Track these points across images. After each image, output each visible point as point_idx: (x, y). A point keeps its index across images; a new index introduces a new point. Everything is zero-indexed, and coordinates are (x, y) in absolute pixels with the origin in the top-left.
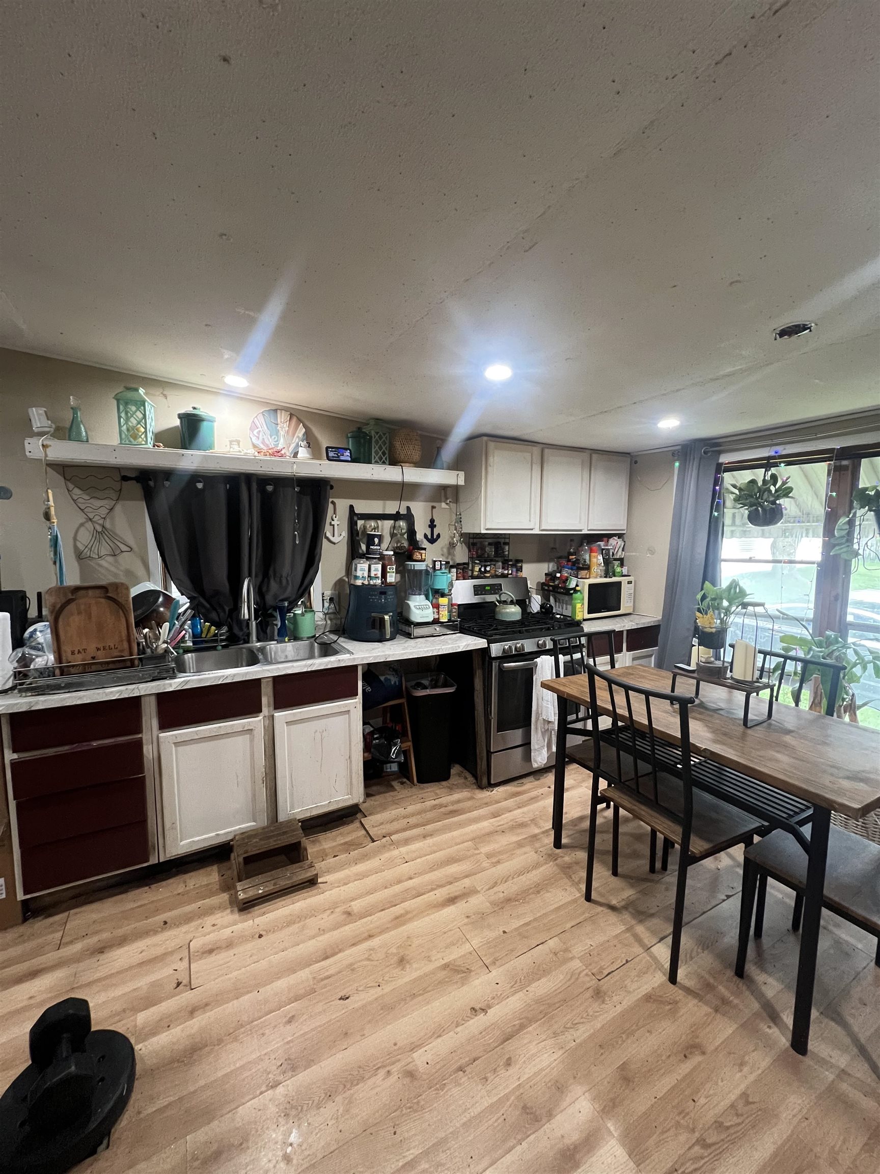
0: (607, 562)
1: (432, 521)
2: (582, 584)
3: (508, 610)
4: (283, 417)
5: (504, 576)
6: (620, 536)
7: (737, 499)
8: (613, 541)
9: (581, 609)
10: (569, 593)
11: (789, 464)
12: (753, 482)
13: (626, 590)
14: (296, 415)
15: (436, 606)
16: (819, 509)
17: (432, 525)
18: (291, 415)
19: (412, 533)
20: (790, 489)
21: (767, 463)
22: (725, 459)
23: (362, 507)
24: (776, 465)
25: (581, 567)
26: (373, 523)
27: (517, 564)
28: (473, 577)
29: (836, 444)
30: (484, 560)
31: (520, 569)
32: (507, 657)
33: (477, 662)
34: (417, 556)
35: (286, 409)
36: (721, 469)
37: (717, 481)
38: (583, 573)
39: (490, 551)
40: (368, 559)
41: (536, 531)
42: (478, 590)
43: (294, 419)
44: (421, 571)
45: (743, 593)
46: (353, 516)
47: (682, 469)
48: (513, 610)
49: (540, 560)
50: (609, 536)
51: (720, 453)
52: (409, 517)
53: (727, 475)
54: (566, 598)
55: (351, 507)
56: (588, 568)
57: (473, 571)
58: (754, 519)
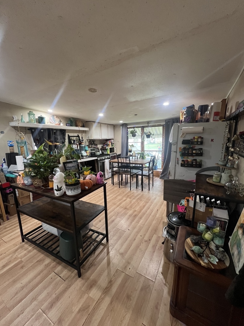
0: (112, 144)
1: (82, 137)
2: (108, 148)
3: (97, 153)
4: (55, 117)
5: (95, 147)
6: (113, 139)
7: (130, 133)
8: (112, 140)
9: (109, 153)
10: (106, 150)
11: (136, 128)
12: (132, 130)
13: (115, 149)
14: (58, 116)
15: (87, 153)
16: (140, 135)
17: (82, 138)
18: (57, 117)
19: (80, 139)
20: (137, 132)
21: (134, 128)
22: (128, 127)
23: (71, 134)
24: (135, 128)
25: (108, 145)
26: (73, 138)
27: (96, 145)
28: (90, 148)
29: (142, 125)
30: (92, 144)
33: (96, 161)
34: (82, 144)
35: (56, 115)
36: (128, 128)
37: (127, 130)
38: (108, 146)
39: (92, 142)
40: (74, 144)
41: (101, 139)
42: (91, 150)
43: (57, 118)
44: (83, 147)
45: (133, 145)
46: (69, 137)
47: (122, 128)
49: (100, 144)
50: (111, 139)
51: (127, 126)
52: (78, 136)
53: (128, 129)
54: (106, 151)
55: (68, 135)
56: (109, 145)
57: (90, 146)
58: (133, 136)
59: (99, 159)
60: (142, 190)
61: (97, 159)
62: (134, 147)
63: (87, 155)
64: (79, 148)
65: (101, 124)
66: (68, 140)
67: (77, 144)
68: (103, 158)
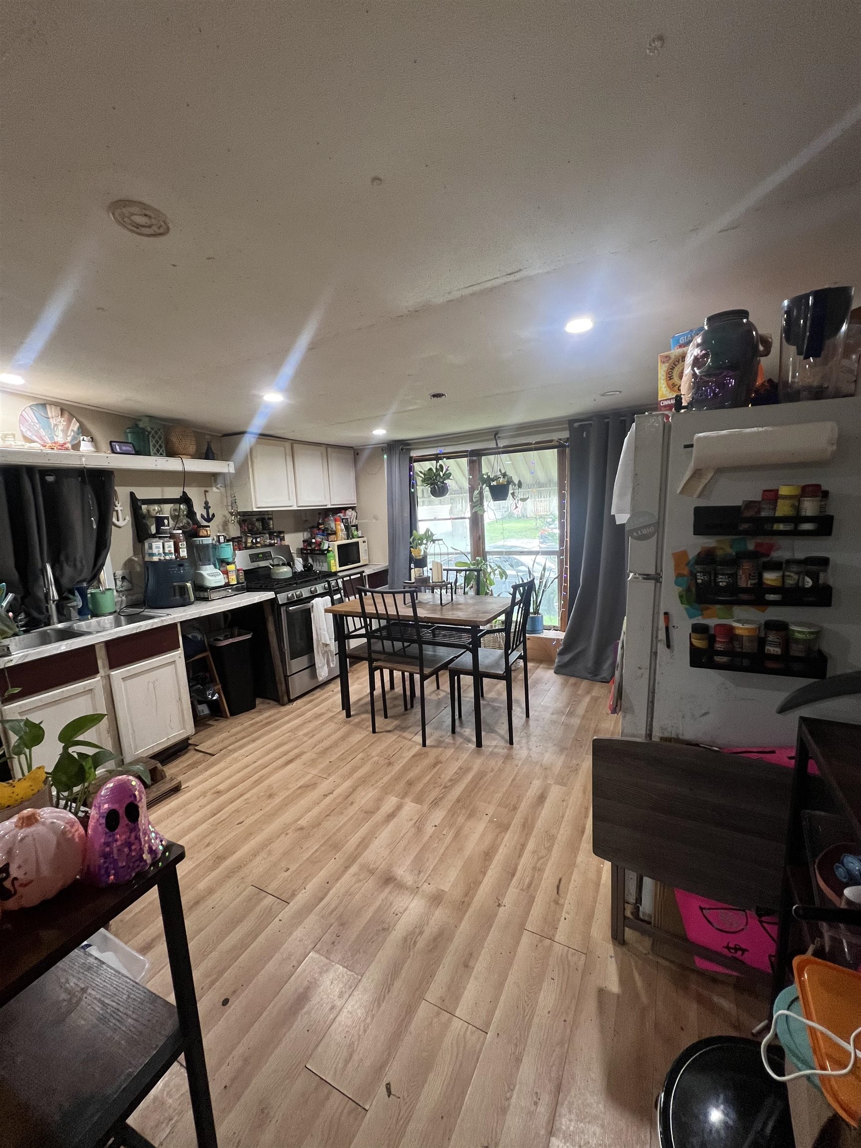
0: (347, 528)
1: (206, 503)
2: (332, 546)
3: (281, 571)
4: (52, 412)
5: (271, 545)
6: (353, 508)
7: (424, 481)
8: (349, 513)
9: (335, 566)
10: (324, 553)
11: (448, 458)
12: (430, 469)
13: (362, 548)
14: (67, 410)
15: (226, 573)
16: (466, 486)
17: (207, 507)
18: (62, 410)
19: (191, 514)
20: (450, 474)
21: (437, 458)
22: (414, 454)
23: (142, 493)
24: (441, 459)
25: (329, 533)
26: (156, 507)
27: (280, 534)
28: (246, 548)
29: (469, 448)
30: (254, 533)
31: (283, 539)
32: (291, 603)
33: (268, 610)
34: (203, 532)
35: (55, 404)
36: (412, 460)
37: (411, 469)
38: (332, 537)
39: (258, 525)
40: (160, 538)
41: (295, 508)
42: (254, 558)
43: (66, 415)
44: (207, 545)
45: (432, 535)
46: (135, 503)
47: (389, 459)
48: (285, 570)
49: (297, 530)
50: (346, 509)
51: (410, 450)
52: (185, 499)
53: (415, 464)
54: (322, 557)
55: (132, 494)
56: (335, 533)
57: (246, 543)
58: (434, 493)
59: (282, 598)
60: (479, 744)
61: (273, 601)
62: (434, 541)
63: (227, 585)
64: (184, 553)
65: (295, 445)
66: (129, 518)
67: (172, 536)
68: (305, 592)
